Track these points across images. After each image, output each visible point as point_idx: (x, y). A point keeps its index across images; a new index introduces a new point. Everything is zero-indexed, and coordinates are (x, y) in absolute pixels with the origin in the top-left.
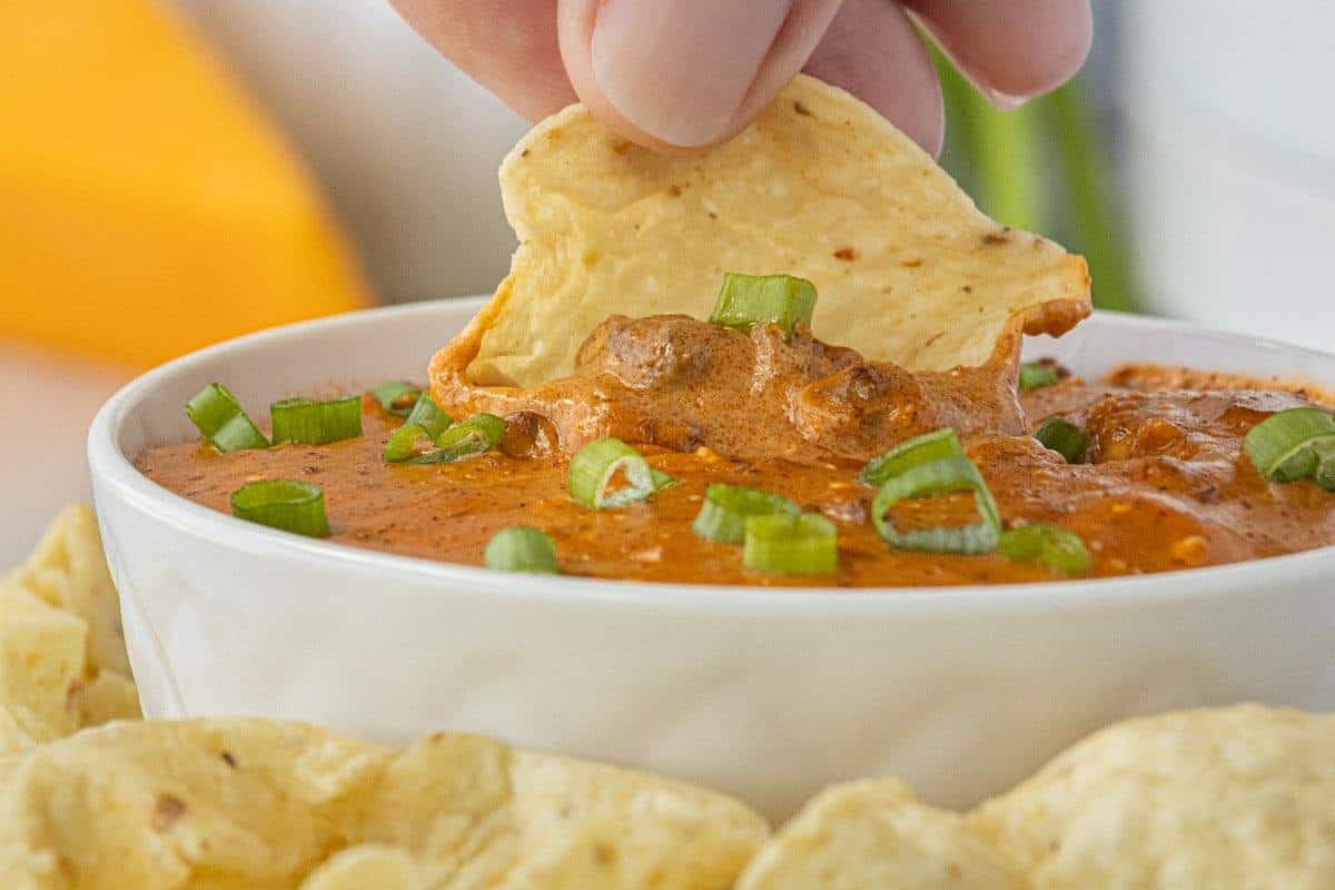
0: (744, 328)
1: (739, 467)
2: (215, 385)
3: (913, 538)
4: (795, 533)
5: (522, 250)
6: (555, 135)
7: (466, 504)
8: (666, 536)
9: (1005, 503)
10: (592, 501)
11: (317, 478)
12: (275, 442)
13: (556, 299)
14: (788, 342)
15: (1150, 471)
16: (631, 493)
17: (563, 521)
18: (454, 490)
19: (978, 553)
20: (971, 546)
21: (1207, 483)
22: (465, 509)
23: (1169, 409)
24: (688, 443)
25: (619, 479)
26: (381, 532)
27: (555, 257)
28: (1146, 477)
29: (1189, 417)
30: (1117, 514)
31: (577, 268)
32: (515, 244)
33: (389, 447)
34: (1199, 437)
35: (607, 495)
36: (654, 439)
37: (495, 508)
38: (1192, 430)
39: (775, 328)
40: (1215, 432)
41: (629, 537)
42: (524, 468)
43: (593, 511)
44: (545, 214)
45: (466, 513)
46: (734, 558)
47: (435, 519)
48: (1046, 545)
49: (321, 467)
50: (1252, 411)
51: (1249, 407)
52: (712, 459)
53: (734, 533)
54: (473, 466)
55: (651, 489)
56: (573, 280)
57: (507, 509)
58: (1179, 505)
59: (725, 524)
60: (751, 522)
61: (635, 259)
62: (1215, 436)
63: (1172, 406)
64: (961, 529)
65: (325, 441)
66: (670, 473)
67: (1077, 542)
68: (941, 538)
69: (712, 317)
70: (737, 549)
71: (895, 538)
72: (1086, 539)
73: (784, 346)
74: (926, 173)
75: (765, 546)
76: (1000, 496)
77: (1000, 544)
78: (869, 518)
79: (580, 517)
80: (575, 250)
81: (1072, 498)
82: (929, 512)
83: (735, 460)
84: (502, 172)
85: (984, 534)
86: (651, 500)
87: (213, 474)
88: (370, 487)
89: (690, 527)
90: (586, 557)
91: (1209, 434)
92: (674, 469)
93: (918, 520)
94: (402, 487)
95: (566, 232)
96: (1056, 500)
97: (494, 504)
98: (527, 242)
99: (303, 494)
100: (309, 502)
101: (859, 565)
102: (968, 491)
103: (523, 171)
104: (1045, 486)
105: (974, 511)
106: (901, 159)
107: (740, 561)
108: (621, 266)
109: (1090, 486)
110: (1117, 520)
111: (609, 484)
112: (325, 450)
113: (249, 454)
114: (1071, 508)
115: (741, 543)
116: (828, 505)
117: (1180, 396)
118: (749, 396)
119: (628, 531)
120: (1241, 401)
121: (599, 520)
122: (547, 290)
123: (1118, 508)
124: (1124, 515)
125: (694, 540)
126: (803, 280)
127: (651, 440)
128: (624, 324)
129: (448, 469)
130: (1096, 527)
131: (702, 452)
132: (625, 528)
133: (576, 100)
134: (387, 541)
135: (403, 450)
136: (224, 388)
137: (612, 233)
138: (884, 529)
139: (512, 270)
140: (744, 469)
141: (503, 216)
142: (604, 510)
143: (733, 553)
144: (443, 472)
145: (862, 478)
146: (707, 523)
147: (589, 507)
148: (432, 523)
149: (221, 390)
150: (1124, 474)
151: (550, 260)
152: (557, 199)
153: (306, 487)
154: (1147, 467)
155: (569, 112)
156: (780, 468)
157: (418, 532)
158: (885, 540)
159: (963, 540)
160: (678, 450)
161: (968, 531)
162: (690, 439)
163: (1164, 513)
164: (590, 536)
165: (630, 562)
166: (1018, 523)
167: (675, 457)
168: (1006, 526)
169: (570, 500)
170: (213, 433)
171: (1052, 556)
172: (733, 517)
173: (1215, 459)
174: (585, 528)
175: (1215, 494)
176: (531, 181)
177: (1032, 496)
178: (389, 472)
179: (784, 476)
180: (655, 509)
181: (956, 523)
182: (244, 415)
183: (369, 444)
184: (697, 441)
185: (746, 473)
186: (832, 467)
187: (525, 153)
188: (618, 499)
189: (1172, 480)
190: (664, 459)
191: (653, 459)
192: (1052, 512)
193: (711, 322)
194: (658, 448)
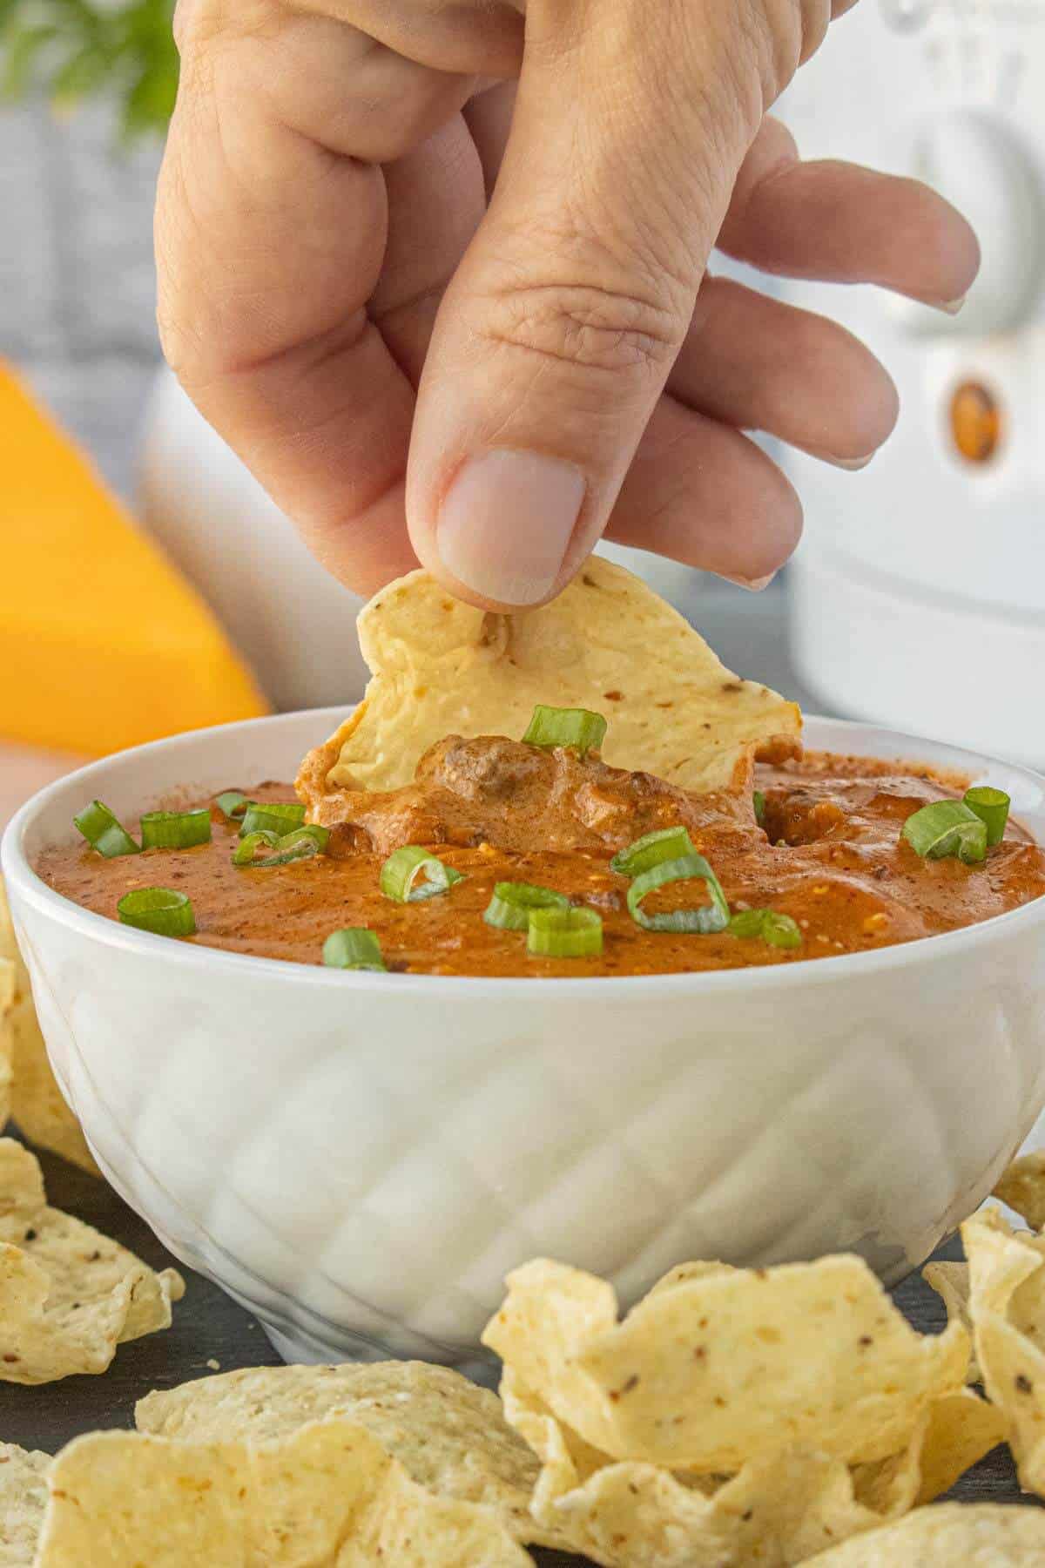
0: (548, 749)
1: (514, 859)
2: (96, 803)
3: (660, 921)
4: (569, 925)
5: (373, 680)
6: (402, 593)
7: (303, 902)
8: (463, 926)
9: (728, 887)
10: (401, 898)
11: (182, 882)
12: (144, 848)
13: (395, 720)
14: (582, 761)
15: (835, 854)
16: (431, 888)
17: (379, 915)
18: (292, 890)
19: (711, 932)
20: (705, 926)
21: (881, 863)
22: (302, 906)
23: (830, 796)
24: (473, 839)
25: (421, 878)
26: (237, 929)
27: (396, 689)
28: (832, 859)
29: (846, 803)
30: (817, 895)
31: (410, 698)
32: (368, 677)
33: (237, 852)
34: (857, 821)
35: (413, 890)
36: (445, 839)
37: (325, 905)
38: (851, 814)
39: (572, 749)
40: (868, 815)
41: (434, 928)
42: (345, 866)
43: (403, 905)
44: (389, 654)
45: (303, 910)
46: (520, 943)
47: (279, 916)
48: (767, 926)
49: (184, 871)
50: (894, 797)
51: (889, 793)
52: (492, 853)
53: (517, 923)
54: (304, 868)
55: (446, 884)
56: (406, 708)
57: (335, 905)
58: (862, 884)
59: (510, 916)
60: (533, 916)
61: (454, 693)
62: (868, 819)
63: (830, 794)
64: (696, 911)
65: (185, 846)
66: (459, 868)
67: (791, 922)
68: (682, 920)
69: (524, 738)
70: (521, 935)
71: (647, 923)
72: (797, 919)
73: (578, 765)
74: (683, 633)
75: (545, 935)
76: (723, 880)
77: (729, 925)
78: (624, 905)
79: (394, 910)
80: (409, 684)
81: (779, 880)
82: (668, 897)
83: (510, 854)
84: (359, 621)
85: (717, 915)
86: (446, 893)
87: (99, 878)
88: (224, 889)
89: (481, 917)
90: (402, 946)
91: (863, 817)
92: (461, 864)
93: (660, 904)
94: (250, 888)
95: (404, 669)
96: (766, 882)
97: (324, 901)
98: (378, 675)
99: (176, 901)
100: (180, 908)
101: (619, 947)
102: (700, 879)
103: (374, 621)
104: (756, 870)
105: (705, 894)
106: (665, 622)
107: (525, 945)
108: (443, 698)
109: (791, 870)
110: (818, 901)
111: (415, 880)
112: (185, 855)
113: (126, 860)
114: (780, 890)
115: (526, 931)
116: (588, 894)
117: (835, 785)
118: (546, 807)
119: (433, 922)
120: (885, 788)
121: (408, 912)
122: (389, 713)
123: (817, 891)
124: (822, 896)
125: (485, 928)
126: (596, 714)
127: (443, 840)
128: (460, 744)
129: (284, 870)
130: (802, 908)
131: (483, 847)
132: (429, 920)
133: (418, 566)
134: (242, 936)
135: (246, 855)
136: (102, 804)
137: (438, 673)
138: (637, 914)
139: (366, 696)
140: (518, 860)
141: (360, 654)
142: (411, 903)
143: (519, 939)
144: (280, 874)
145: (613, 868)
146: (496, 913)
147: (398, 901)
148: (277, 919)
149: (101, 806)
150: (815, 857)
151: (393, 691)
152: (399, 643)
153: (178, 894)
154: (832, 852)
155: (412, 576)
156: (547, 858)
157: (266, 928)
158: (638, 924)
159: (697, 919)
160: (464, 846)
161: (702, 913)
162: (475, 837)
163: (854, 894)
164: (403, 928)
165: (440, 950)
166: (741, 905)
167: (461, 852)
168: (733, 910)
169: (382, 895)
170: (96, 840)
171: (772, 936)
172: (518, 910)
173: (878, 841)
174: (399, 920)
175: (887, 872)
176: (381, 628)
177: (747, 880)
178: (238, 875)
179: (550, 865)
180: (451, 902)
181: (691, 907)
182: (119, 826)
183: (220, 851)
184: (480, 838)
185: (519, 865)
186: (587, 857)
187: (378, 607)
188: (421, 893)
189: (853, 862)
190: (453, 854)
191: (443, 856)
192: (766, 894)
193: (524, 742)
194: (448, 846)
